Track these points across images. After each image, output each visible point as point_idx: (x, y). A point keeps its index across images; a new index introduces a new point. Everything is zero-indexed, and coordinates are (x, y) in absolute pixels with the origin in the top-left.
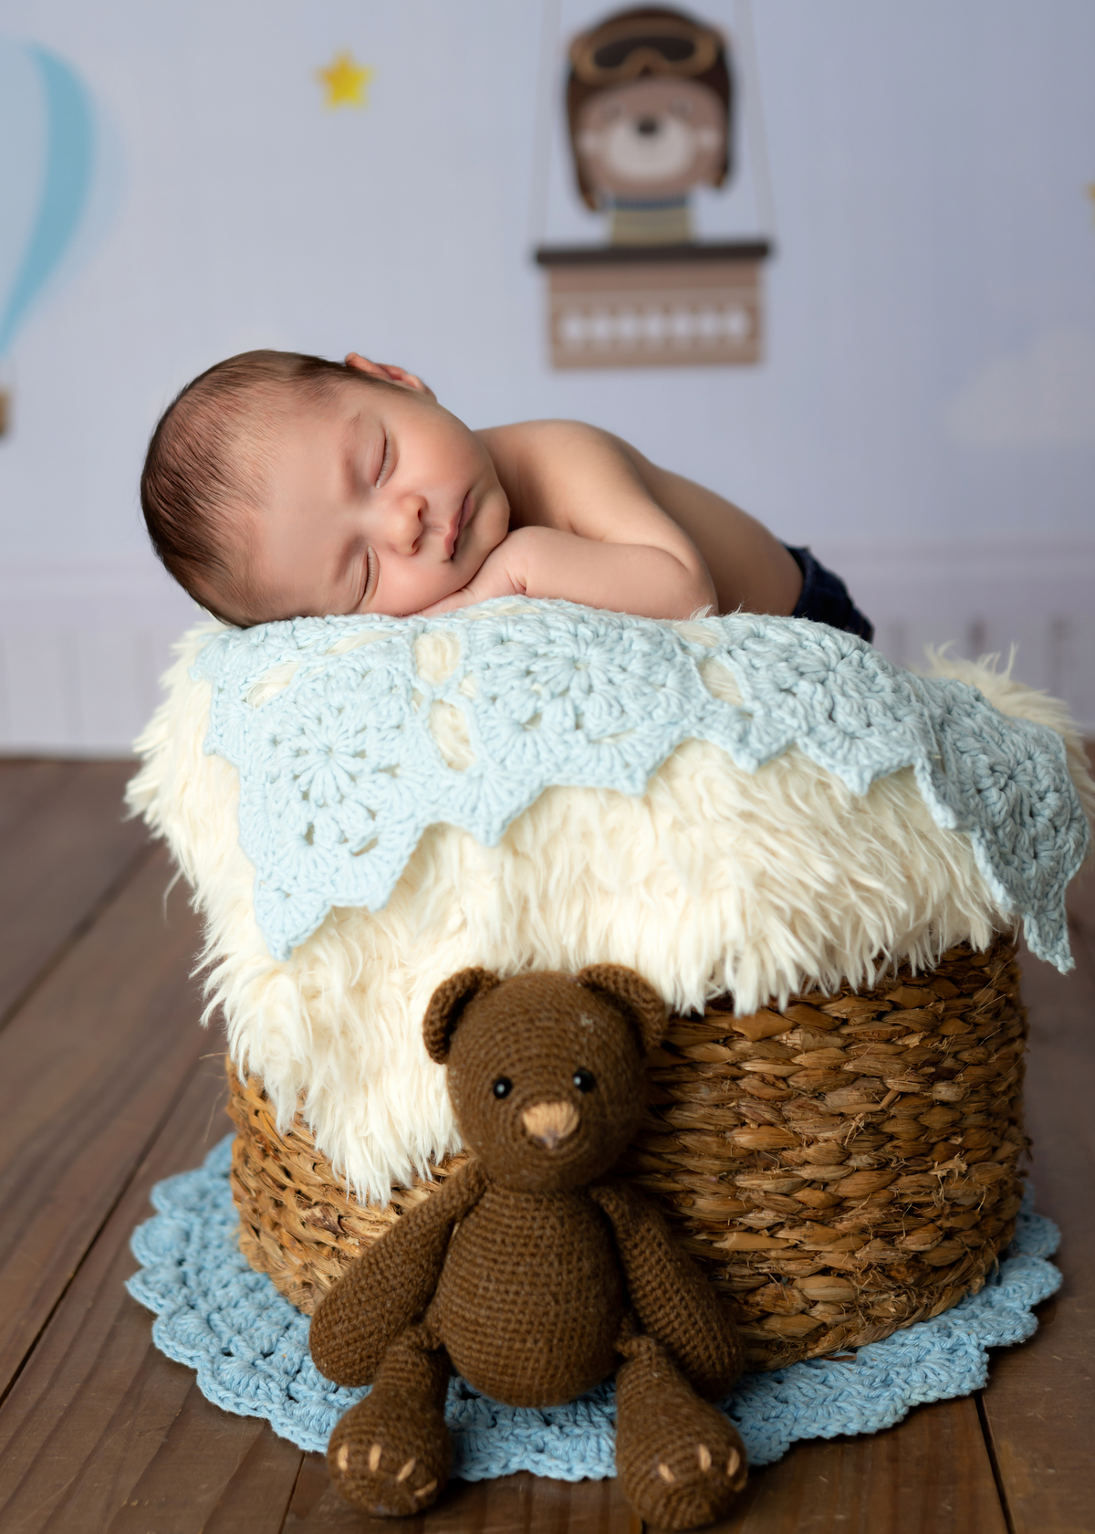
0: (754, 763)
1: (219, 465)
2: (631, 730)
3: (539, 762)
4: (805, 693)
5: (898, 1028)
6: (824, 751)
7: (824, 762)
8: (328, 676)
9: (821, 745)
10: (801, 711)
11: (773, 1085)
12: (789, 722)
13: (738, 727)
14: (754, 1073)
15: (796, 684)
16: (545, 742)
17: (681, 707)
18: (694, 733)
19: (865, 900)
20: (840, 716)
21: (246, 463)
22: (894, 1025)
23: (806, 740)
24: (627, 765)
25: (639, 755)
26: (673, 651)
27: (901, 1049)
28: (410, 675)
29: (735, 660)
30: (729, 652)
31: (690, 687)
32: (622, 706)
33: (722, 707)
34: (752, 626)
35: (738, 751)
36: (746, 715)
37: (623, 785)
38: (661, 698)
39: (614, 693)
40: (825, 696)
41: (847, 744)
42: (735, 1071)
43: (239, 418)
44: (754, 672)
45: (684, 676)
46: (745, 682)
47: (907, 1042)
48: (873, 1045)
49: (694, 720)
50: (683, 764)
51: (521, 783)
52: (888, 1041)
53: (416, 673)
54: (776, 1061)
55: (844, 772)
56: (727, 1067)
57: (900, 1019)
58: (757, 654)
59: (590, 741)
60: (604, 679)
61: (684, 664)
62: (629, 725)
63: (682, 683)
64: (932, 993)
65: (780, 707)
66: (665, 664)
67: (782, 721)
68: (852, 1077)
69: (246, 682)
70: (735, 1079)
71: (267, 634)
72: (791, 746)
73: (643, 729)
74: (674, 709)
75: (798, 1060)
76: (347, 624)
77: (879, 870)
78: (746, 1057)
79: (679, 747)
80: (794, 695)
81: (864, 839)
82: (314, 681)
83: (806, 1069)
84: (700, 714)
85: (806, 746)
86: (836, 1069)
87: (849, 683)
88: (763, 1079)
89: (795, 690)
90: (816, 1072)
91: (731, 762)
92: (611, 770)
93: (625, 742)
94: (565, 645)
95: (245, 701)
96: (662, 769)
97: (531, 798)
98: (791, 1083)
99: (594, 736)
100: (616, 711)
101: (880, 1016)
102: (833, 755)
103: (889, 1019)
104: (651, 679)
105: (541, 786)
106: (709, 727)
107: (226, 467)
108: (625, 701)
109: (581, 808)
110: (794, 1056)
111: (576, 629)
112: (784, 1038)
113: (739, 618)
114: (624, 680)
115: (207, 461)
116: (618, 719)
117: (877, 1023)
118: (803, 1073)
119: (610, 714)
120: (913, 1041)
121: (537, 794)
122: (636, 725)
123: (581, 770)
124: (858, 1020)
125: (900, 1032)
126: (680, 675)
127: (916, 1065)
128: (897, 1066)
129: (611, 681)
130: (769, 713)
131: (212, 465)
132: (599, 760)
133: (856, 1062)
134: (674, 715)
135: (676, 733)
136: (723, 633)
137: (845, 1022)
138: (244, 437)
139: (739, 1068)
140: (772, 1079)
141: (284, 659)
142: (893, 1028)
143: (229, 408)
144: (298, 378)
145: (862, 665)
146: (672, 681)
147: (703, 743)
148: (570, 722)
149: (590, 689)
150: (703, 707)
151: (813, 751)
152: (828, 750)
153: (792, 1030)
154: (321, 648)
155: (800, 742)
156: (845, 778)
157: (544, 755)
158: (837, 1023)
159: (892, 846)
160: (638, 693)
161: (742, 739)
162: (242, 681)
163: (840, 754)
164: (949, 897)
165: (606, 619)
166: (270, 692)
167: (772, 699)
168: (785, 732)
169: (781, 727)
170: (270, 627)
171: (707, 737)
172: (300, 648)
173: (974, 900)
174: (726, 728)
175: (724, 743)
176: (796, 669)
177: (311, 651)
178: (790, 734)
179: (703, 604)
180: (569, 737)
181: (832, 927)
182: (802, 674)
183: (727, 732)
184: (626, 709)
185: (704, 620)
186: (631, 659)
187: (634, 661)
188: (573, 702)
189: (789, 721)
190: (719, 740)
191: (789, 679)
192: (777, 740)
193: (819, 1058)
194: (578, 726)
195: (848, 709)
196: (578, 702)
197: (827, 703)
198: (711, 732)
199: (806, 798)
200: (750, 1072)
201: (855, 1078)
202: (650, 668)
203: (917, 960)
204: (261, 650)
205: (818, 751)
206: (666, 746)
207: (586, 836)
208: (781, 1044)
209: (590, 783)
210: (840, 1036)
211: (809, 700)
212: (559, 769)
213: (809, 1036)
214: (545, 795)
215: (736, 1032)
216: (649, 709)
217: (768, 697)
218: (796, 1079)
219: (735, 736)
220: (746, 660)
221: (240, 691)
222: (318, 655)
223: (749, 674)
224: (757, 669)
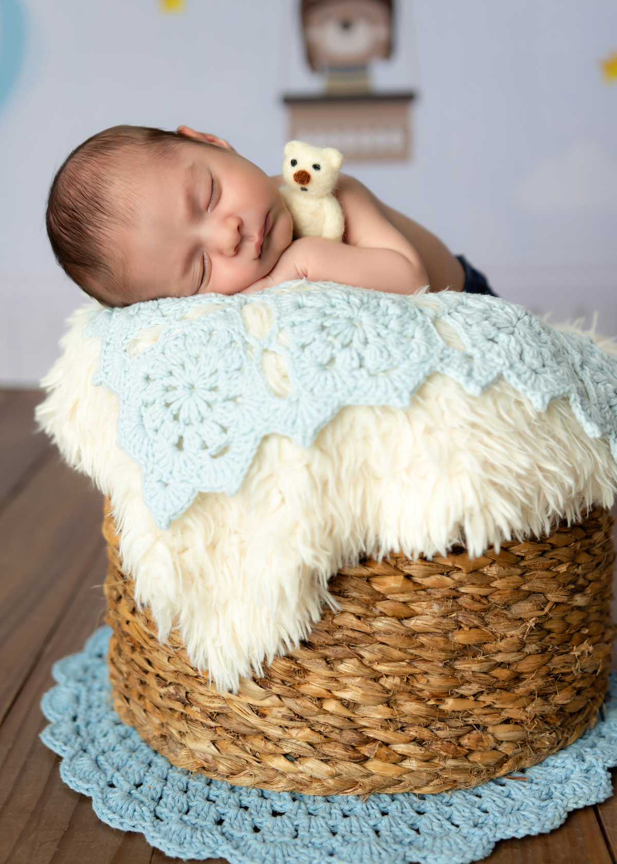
0: (479, 389)
1: (101, 202)
2: (397, 367)
3: (336, 390)
4: (504, 342)
5: (554, 561)
6: (520, 380)
7: (520, 387)
8: (185, 335)
9: (519, 376)
10: (503, 353)
11: (479, 601)
12: (498, 363)
13: (466, 366)
14: (467, 594)
15: (497, 336)
16: (340, 376)
17: (428, 351)
18: (438, 369)
19: (546, 478)
20: (527, 358)
21: (120, 200)
22: (551, 559)
23: (510, 372)
24: (396, 389)
25: (404, 382)
26: (415, 313)
27: (555, 574)
28: (243, 333)
29: (455, 319)
30: (449, 314)
31: (431, 338)
32: (389, 351)
33: (453, 352)
34: (458, 298)
35: (467, 382)
36: (469, 358)
37: (395, 402)
38: (415, 346)
39: (383, 343)
40: (516, 344)
41: (533, 377)
42: (454, 593)
44: (469, 328)
45: (426, 330)
46: (465, 335)
47: (559, 570)
48: (539, 572)
49: (437, 360)
50: (433, 389)
51: (326, 404)
52: (548, 570)
53: (247, 331)
54: (480, 586)
55: (532, 395)
56: (450, 591)
57: (554, 555)
58: (468, 316)
59: (370, 375)
60: (375, 333)
61: (424, 322)
62: (395, 363)
63: (426, 335)
64: (573, 537)
65: (490, 351)
66: (412, 323)
67: (492, 360)
68: (528, 594)
69: (126, 338)
70: (455, 598)
71: (139, 309)
72: (500, 377)
73: (405, 366)
74: (423, 352)
75: (494, 584)
76: (194, 300)
77: (554, 459)
78: (461, 583)
79: (429, 378)
80: (497, 343)
81: (545, 439)
82: (176, 339)
83: (499, 590)
84: (441, 356)
85: (509, 376)
86: (517, 589)
87: (528, 335)
88: (473, 598)
89: (496, 339)
90: (505, 592)
91: (461, 389)
92: (386, 392)
93: (394, 374)
95: (125, 351)
96: (419, 392)
97: (333, 413)
98: (490, 600)
99: (372, 372)
100: (385, 355)
101: (543, 553)
102: (525, 383)
103: (550, 555)
104: (405, 333)
105: (339, 405)
106: (448, 365)
107: (107, 203)
108: (390, 348)
109: (362, 419)
110: (492, 581)
112: (485, 570)
113: (448, 293)
114: (388, 334)
115: (93, 200)
116: (387, 360)
117: (542, 558)
118: (497, 592)
119: (382, 357)
120: (563, 569)
121: (337, 411)
122: (400, 363)
123: (365, 394)
124: (531, 557)
125: (555, 563)
126: (423, 329)
127: (564, 584)
128: (554, 586)
129: (379, 335)
130: (483, 356)
131: (97, 202)
132: (377, 386)
133: (529, 584)
134: (424, 356)
135: (427, 368)
136: (441, 303)
137: (523, 558)
138: (117, 182)
139: (458, 591)
140: (478, 598)
141: (153, 323)
142: (551, 561)
143: (105, 164)
144: (150, 142)
145: (531, 325)
146: (419, 334)
147: (442, 375)
148: (356, 363)
149: (366, 342)
150: (442, 352)
151: (513, 380)
152: (523, 379)
153: (491, 564)
154: (178, 316)
155: (505, 374)
156: (533, 399)
157: (339, 385)
158: (519, 559)
159: (559, 441)
160: (398, 344)
161: (470, 374)
162: (124, 338)
163: (529, 383)
164: (593, 476)
165: (365, 293)
166: (143, 346)
167: (484, 346)
168: (495, 368)
169: (492, 364)
171: (446, 372)
172: (163, 316)
173: (608, 477)
174: (459, 366)
175: (458, 377)
176: (494, 325)
177: (171, 318)
178: (499, 369)
179: (424, 285)
180: (356, 373)
181: (527, 496)
182: (499, 329)
183: (460, 369)
184: (392, 354)
185: (426, 295)
186: (390, 320)
187: (392, 322)
188: (357, 350)
189: (497, 360)
190: (454, 374)
191: (493, 333)
192: (491, 373)
193: (508, 583)
194: (361, 366)
195: (531, 354)
196: (360, 351)
197: (518, 348)
198: (449, 369)
199: (509, 412)
200: (464, 593)
201: (530, 593)
202: (403, 326)
203: (572, 516)
204: (136, 318)
205: (516, 380)
206: (421, 376)
207: (366, 439)
208: (484, 574)
209: (372, 402)
210: (519, 567)
211: (506, 347)
212: (350, 394)
213: (502, 568)
214: (341, 412)
215: (456, 568)
216: (407, 352)
217: (481, 345)
218: (493, 597)
219: (465, 372)
220: (461, 319)
221: (123, 344)
222: (177, 321)
223: (466, 329)
224: (471, 325)
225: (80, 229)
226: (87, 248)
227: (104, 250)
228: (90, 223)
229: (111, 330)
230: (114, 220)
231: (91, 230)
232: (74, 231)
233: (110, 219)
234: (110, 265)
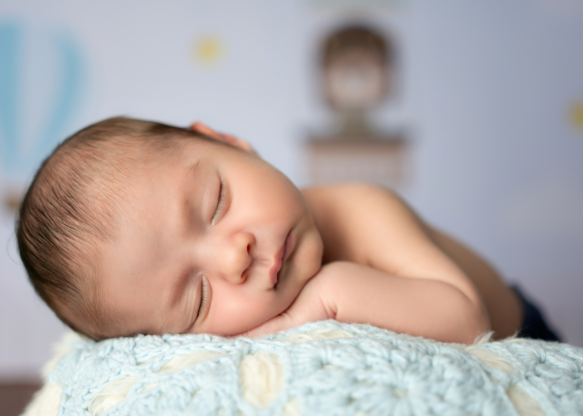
1: (74, 203)
8: (160, 393)
21: (97, 201)
26: (481, 379)
28: (236, 397)
29: (537, 387)
30: (527, 378)
34: (535, 352)
43: (95, 165)
44: (557, 401)
45: (499, 406)
53: (241, 394)
58: (554, 381)
60: (425, 408)
61: (495, 392)
66: (478, 392)
69: (89, 392)
71: (112, 348)
76: (181, 343)
82: (147, 397)
94: (381, 372)
95: (87, 409)
107: (81, 205)
111: (390, 355)
113: (519, 343)
114: (445, 410)
115: (66, 201)
126: (495, 404)
129: (431, 410)
131: (69, 204)
136: (514, 359)
138: (97, 180)
141: (123, 373)
143: (88, 157)
144: (148, 134)
154: (157, 365)
162: (85, 391)
165: (413, 345)
166: (109, 403)
170: (116, 343)
172: (138, 364)
177: (147, 367)
185: (489, 344)
186: (447, 388)
187: (450, 389)
202: (467, 397)
204: (104, 363)
220: (545, 387)
221: (84, 401)
222: (153, 372)
223: (554, 403)
224: (559, 397)
225: (47, 236)
226: (53, 261)
227: (73, 266)
228: (58, 229)
229: (75, 379)
230: (87, 227)
231: (59, 239)
232: (40, 238)
233: (83, 226)
234: (79, 285)
